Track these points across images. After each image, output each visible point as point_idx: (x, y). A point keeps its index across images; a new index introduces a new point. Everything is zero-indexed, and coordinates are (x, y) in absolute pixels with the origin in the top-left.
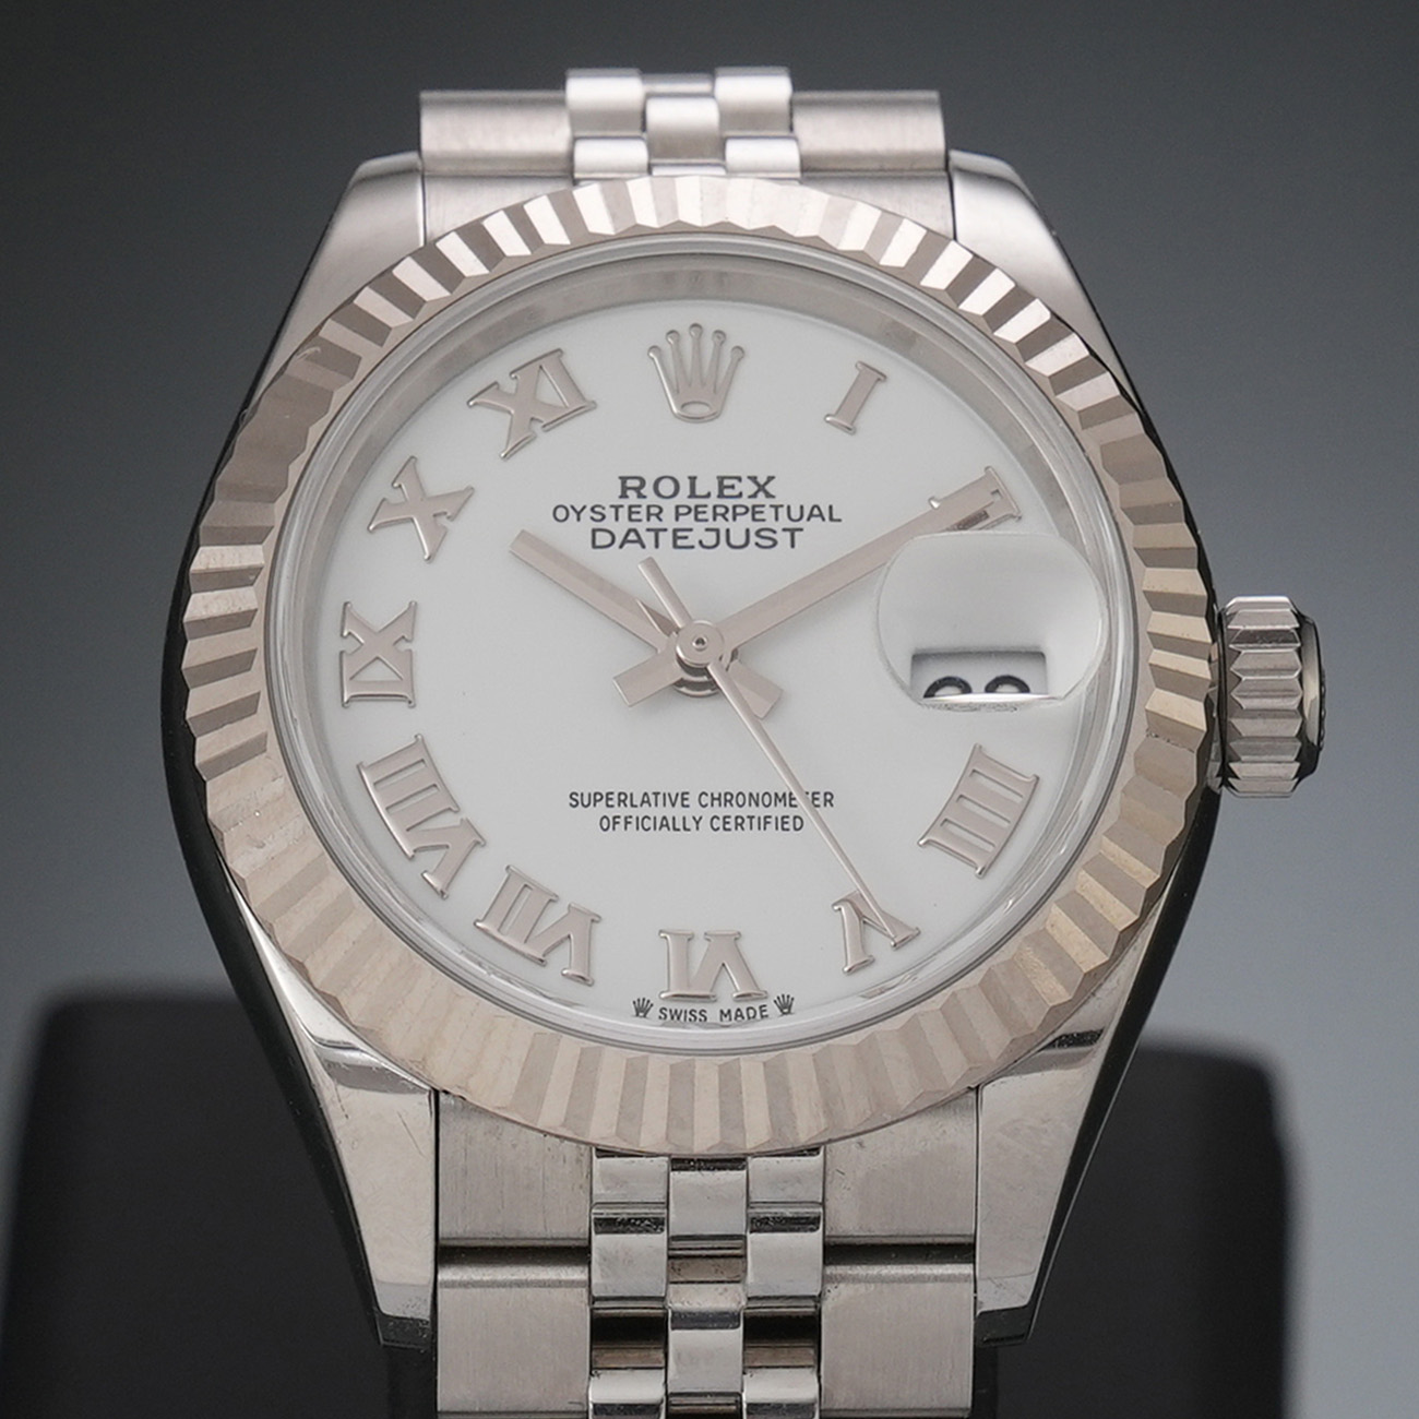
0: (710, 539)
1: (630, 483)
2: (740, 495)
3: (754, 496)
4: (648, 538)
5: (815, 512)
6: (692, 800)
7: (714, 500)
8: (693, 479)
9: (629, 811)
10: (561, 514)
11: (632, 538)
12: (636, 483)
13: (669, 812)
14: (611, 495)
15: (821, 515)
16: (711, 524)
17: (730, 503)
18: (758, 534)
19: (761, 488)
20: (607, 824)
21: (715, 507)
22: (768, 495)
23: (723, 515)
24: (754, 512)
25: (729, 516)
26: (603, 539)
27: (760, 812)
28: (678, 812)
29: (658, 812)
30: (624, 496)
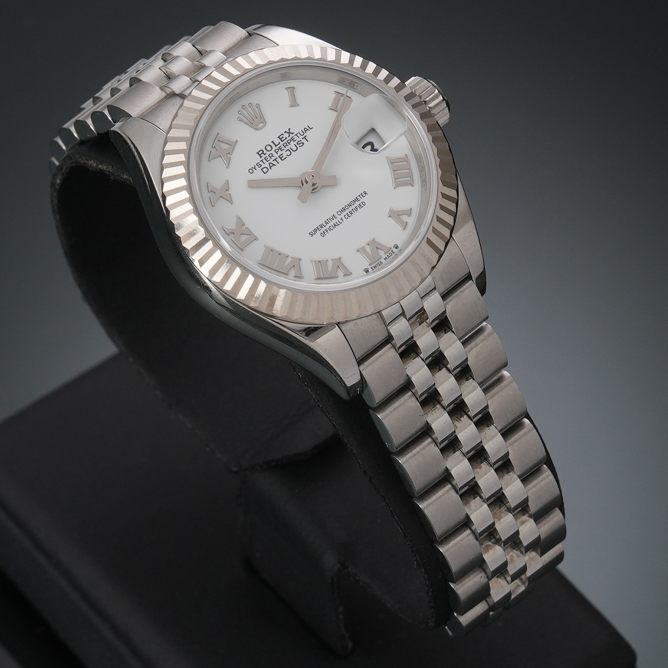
0: (288, 153)
1: (260, 153)
2: (286, 138)
3: (289, 136)
4: (275, 163)
5: (306, 130)
6: (336, 215)
7: (281, 144)
8: (273, 142)
9: (325, 228)
10: (251, 171)
11: (272, 165)
12: (261, 152)
13: (334, 222)
14: (258, 159)
15: (308, 130)
16: (286, 149)
17: (285, 141)
18: (297, 144)
19: (289, 133)
20: (323, 234)
21: (283, 145)
22: (292, 133)
23: (286, 145)
24: (292, 139)
25: (288, 144)
26: (265, 170)
27: (353, 207)
28: (335, 220)
29: (331, 224)
30: (261, 157)
